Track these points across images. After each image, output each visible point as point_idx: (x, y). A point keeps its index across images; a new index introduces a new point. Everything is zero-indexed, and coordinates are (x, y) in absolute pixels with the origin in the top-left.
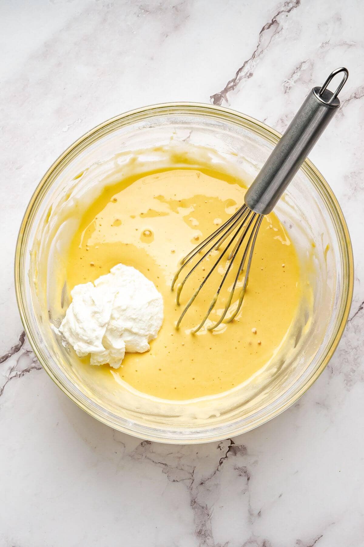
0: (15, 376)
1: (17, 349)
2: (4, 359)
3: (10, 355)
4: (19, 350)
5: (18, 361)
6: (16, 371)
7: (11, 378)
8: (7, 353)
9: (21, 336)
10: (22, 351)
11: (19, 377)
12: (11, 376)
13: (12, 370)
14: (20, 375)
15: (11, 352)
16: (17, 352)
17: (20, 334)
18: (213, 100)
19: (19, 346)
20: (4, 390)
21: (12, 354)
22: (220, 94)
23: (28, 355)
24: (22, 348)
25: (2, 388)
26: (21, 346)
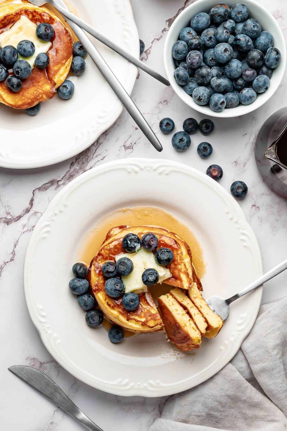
0: (27, 231)
1: (28, 211)
2: (18, 218)
3: (22, 215)
4: (29, 212)
5: (28, 220)
6: (28, 227)
7: (24, 232)
8: (21, 214)
9: (30, 201)
10: (31, 212)
11: (30, 231)
12: (23, 231)
13: (24, 226)
14: (30, 230)
15: (23, 213)
16: (28, 213)
17: (30, 200)
18: (168, 23)
19: (29, 208)
20: (19, 241)
21: (24, 215)
22: (173, 18)
23: (36, 215)
24: (31, 210)
25: (17, 240)
26: (31, 208)
